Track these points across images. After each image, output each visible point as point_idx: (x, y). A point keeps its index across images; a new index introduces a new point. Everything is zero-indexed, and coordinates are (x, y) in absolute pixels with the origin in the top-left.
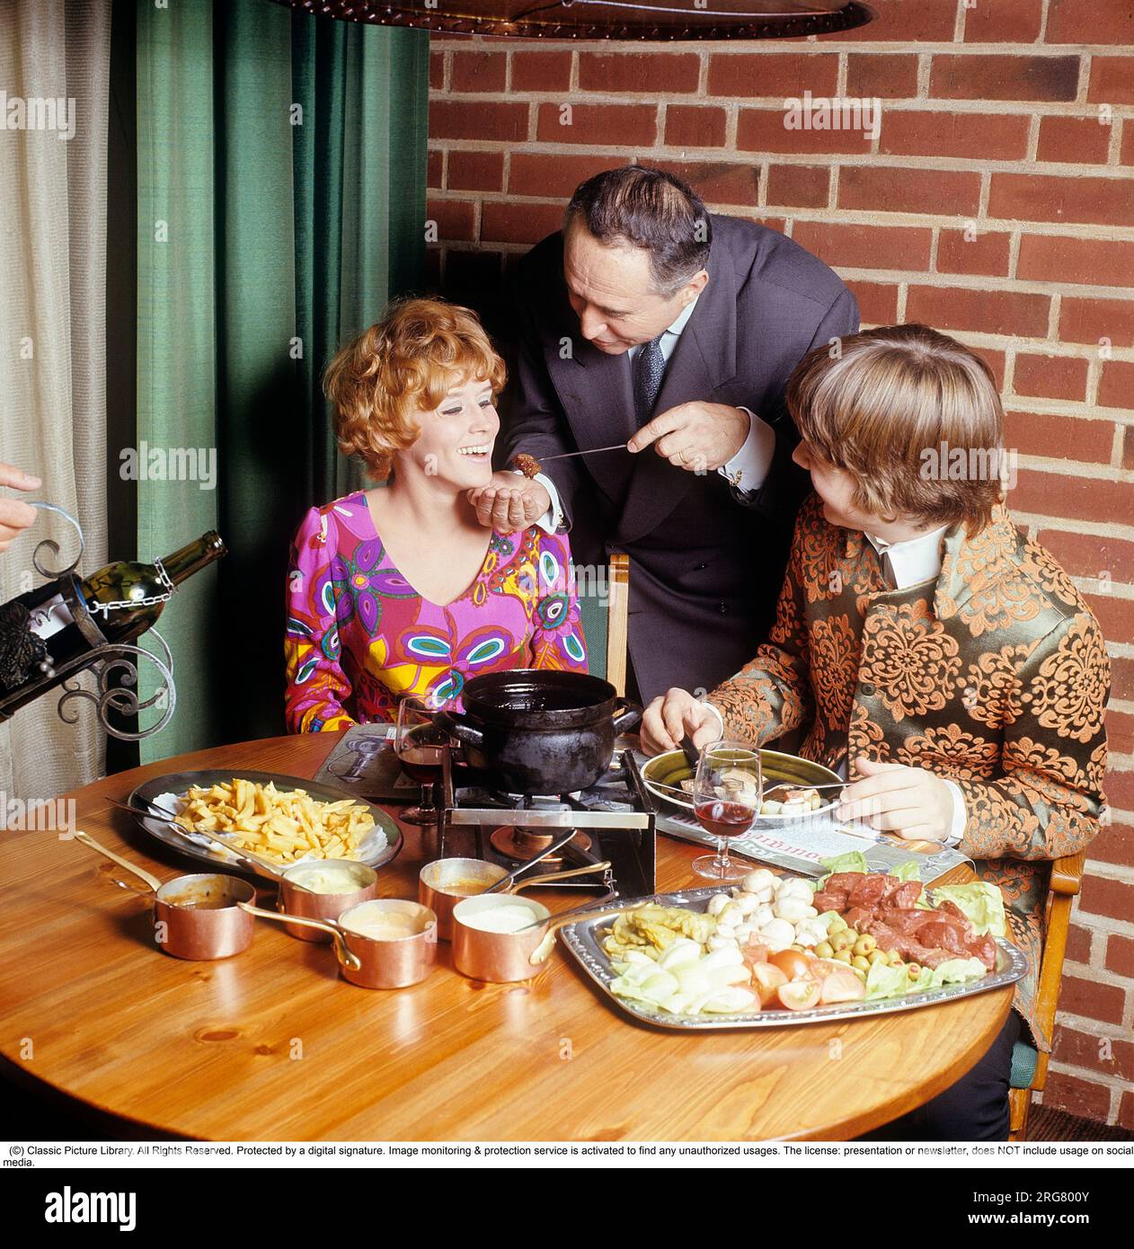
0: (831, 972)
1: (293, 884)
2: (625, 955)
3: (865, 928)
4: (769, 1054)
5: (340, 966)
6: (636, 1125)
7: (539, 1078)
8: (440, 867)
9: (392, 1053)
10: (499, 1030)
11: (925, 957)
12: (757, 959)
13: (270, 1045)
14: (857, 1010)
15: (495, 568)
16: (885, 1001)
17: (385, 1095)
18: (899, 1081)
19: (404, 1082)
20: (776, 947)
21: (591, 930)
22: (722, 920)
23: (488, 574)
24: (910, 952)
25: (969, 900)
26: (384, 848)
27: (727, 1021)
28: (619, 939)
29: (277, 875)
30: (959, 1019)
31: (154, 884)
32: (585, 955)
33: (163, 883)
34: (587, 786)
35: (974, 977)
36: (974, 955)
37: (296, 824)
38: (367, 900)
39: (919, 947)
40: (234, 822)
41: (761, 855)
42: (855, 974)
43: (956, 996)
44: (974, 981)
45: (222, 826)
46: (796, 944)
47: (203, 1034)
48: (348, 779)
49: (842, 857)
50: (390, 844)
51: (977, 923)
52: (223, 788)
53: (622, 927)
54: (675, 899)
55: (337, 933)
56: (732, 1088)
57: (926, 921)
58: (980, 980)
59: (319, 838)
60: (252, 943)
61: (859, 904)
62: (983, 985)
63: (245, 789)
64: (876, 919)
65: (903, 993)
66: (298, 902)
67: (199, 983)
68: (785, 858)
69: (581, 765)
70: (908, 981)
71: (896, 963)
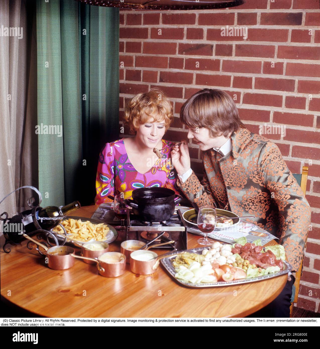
0: (237, 271)
1: (85, 248)
2: (179, 267)
3: (246, 258)
4: (220, 294)
5: (99, 271)
7: (155, 302)
8: (127, 242)
9: (114, 295)
10: (144, 288)
11: (263, 266)
12: (216, 267)
13: (79, 293)
14: (244, 281)
16: (252, 279)
17: (112, 307)
18: (256, 301)
19: (117, 303)
20: (221, 264)
21: (169, 260)
22: (206, 256)
24: (259, 265)
25: (275, 250)
26: (113, 236)
27: (208, 285)
28: (177, 262)
29: (80, 246)
30: (273, 283)
31: (46, 249)
32: (168, 267)
33: (49, 249)
34: (167, 219)
35: (277, 271)
36: (277, 265)
37: (88, 230)
38: (106, 252)
39: (261, 263)
40: (71, 230)
41: (217, 238)
42: (244, 271)
43: (272, 277)
44: (277, 272)
45: (67, 232)
46: (227, 263)
47: (60, 291)
48: (100, 218)
49: (240, 238)
50: (115, 235)
51: (277, 256)
52: (66, 221)
53: (178, 259)
54: (192, 251)
55: (98, 262)
56: (210, 304)
57: (263, 256)
58: (279, 272)
59: (95, 234)
60: (74, 265)
61: (244, 251)
62: (279, 274)
63: (73, 221)
64: (249, 255)
65: (257, 276)
66: (87, 253)
67: (59, 276)
68: (223, 239)
69: (166, 213)
70: (258, 273)
71: (255, 268)
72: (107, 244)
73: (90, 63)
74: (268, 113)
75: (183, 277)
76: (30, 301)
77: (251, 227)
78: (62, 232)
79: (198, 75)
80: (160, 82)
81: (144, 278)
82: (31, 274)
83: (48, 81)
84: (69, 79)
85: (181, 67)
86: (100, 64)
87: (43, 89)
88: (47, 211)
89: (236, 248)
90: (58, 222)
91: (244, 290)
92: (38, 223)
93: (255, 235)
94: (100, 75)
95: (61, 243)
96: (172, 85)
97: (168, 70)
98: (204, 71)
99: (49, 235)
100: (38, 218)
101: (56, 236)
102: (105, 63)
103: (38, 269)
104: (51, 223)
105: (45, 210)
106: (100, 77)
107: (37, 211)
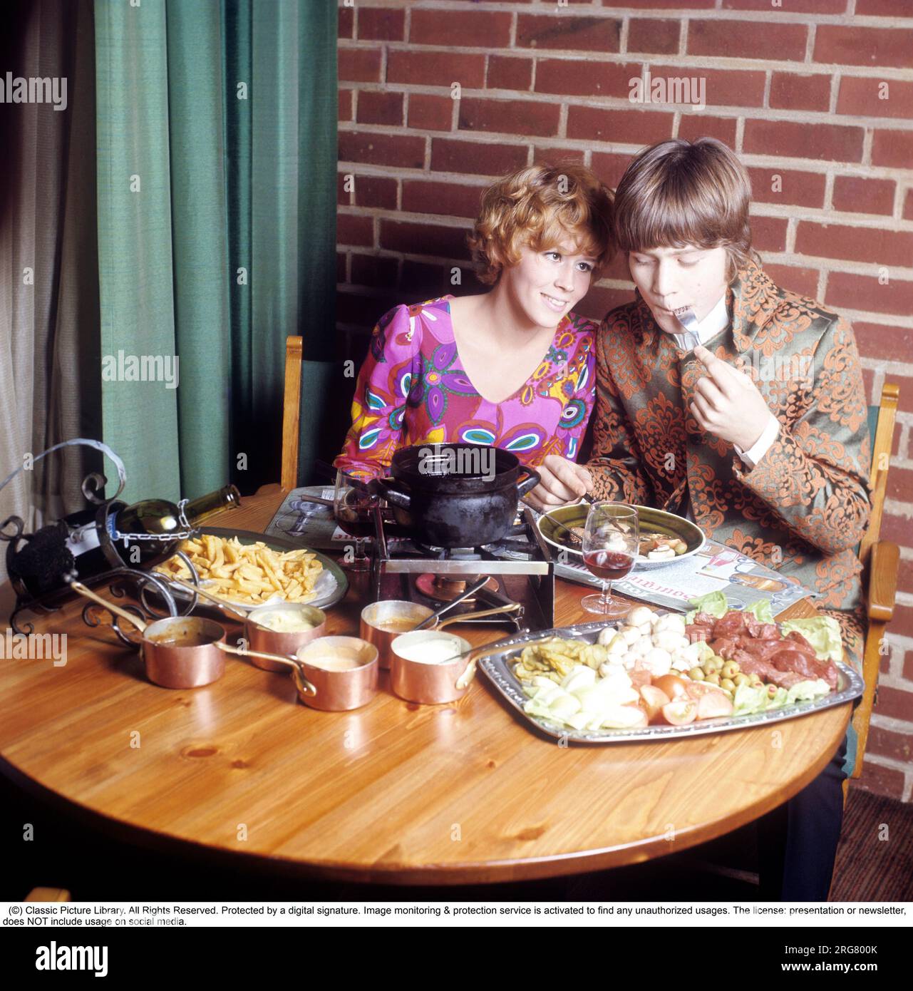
0: (704, 693)
1: (256, 625)
2: (533, 681)
3: (729, 655)
4: (658, 762)
5: (299, 692)
6: (554, 825)
7: (469, 786)
8: (377, 607)
9: (347, 765)
10: (433, 745)
11: (780, 679)
12: (643, 683)
13: (244, 759)
14: (727, 724)
15: (546, 375)
16: (750, 717)
17: (343, 801)
18: (766, 784)
19: (358, 790)
20: (659, 671)
21: (503, 658)
22: (612, 649)
23: (538, 380)
24: (769, 676)
25: (812, 631)
26: (335, 588)
27: (622, 735)
28: (527, 666)
29: (242, 618)
30: (810, 730)
31: (141, 626)
32: (500, 680)
33: (148, 625)
34: (497, 539)
35: (821, 695)
36: (819, 677)
37: (260, 570)
38: (318, 636)
39: (774, 671)
40: (209, 570)
41: (637, 594)
42: (724, 694)
43: (807, 711)
44: (821, 698)
45: (200, 574)
46: (673, 669)
47: (187, 751)
48: (294, 533)
49: (707, 596)
50: (339, 584)
51: (820, 650)
52: (196, 543)
53: (529, 656)
54: (570, 631)
55: (296, 665)
56: (629, 792)
57: (780, 649)
58: (826, 697)
59: (280, 581)
60: (224, 674)
61: (723, 635)
62: (828, 702)
63: (214, 543)
64: (738, 647)
65: (764, 709)
66: (261, 640)
67: (181, 708)
68: (656, 596)
69: (492, 522)
70: (768, 700)
71: (757, 684)
72: (319, 611)
73: (254, 71)
74: (781, 224)
75: (547, 710)
76: (99, 782)
77: (736, 563)
78: (184, 573)
79: (573, 110)
80: (460, 128)
81: (433, 714)
82: (99, 701)
83: (128, 121)
84: (191, 118)
85: (523, 85)
86: (281, 74)
87: (113, 146)
88: (140, 514)
89: (699, 624)
90: (173, 547)
91: (725, 752)
92: (115, 549)
93: (749, 585)
94: (281, 107)
95: (183, 607)
96: (496, 138)
97: (484, 93)
98: (593, 97)
99: (145, 583)
100: (115, 535)
101: (166, 587)
102: (296, 71)
103: (118, 687)
104: (153, 549)
105: (133, 511)
106: (281, 112)
107: (112, 515)
